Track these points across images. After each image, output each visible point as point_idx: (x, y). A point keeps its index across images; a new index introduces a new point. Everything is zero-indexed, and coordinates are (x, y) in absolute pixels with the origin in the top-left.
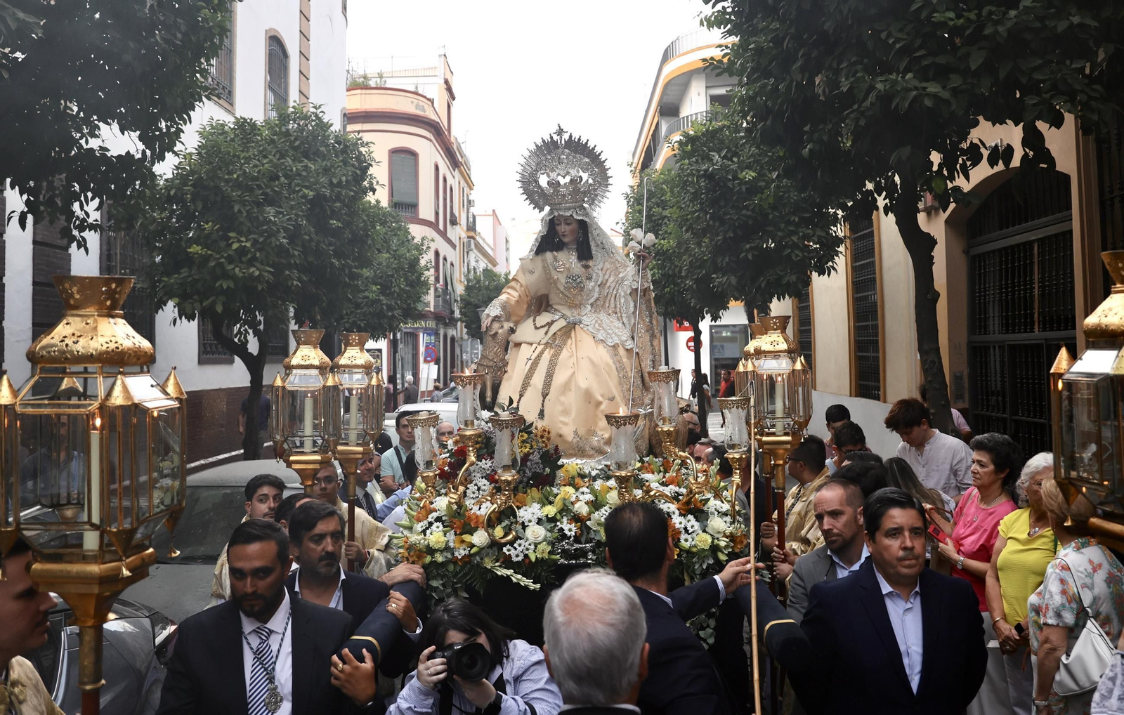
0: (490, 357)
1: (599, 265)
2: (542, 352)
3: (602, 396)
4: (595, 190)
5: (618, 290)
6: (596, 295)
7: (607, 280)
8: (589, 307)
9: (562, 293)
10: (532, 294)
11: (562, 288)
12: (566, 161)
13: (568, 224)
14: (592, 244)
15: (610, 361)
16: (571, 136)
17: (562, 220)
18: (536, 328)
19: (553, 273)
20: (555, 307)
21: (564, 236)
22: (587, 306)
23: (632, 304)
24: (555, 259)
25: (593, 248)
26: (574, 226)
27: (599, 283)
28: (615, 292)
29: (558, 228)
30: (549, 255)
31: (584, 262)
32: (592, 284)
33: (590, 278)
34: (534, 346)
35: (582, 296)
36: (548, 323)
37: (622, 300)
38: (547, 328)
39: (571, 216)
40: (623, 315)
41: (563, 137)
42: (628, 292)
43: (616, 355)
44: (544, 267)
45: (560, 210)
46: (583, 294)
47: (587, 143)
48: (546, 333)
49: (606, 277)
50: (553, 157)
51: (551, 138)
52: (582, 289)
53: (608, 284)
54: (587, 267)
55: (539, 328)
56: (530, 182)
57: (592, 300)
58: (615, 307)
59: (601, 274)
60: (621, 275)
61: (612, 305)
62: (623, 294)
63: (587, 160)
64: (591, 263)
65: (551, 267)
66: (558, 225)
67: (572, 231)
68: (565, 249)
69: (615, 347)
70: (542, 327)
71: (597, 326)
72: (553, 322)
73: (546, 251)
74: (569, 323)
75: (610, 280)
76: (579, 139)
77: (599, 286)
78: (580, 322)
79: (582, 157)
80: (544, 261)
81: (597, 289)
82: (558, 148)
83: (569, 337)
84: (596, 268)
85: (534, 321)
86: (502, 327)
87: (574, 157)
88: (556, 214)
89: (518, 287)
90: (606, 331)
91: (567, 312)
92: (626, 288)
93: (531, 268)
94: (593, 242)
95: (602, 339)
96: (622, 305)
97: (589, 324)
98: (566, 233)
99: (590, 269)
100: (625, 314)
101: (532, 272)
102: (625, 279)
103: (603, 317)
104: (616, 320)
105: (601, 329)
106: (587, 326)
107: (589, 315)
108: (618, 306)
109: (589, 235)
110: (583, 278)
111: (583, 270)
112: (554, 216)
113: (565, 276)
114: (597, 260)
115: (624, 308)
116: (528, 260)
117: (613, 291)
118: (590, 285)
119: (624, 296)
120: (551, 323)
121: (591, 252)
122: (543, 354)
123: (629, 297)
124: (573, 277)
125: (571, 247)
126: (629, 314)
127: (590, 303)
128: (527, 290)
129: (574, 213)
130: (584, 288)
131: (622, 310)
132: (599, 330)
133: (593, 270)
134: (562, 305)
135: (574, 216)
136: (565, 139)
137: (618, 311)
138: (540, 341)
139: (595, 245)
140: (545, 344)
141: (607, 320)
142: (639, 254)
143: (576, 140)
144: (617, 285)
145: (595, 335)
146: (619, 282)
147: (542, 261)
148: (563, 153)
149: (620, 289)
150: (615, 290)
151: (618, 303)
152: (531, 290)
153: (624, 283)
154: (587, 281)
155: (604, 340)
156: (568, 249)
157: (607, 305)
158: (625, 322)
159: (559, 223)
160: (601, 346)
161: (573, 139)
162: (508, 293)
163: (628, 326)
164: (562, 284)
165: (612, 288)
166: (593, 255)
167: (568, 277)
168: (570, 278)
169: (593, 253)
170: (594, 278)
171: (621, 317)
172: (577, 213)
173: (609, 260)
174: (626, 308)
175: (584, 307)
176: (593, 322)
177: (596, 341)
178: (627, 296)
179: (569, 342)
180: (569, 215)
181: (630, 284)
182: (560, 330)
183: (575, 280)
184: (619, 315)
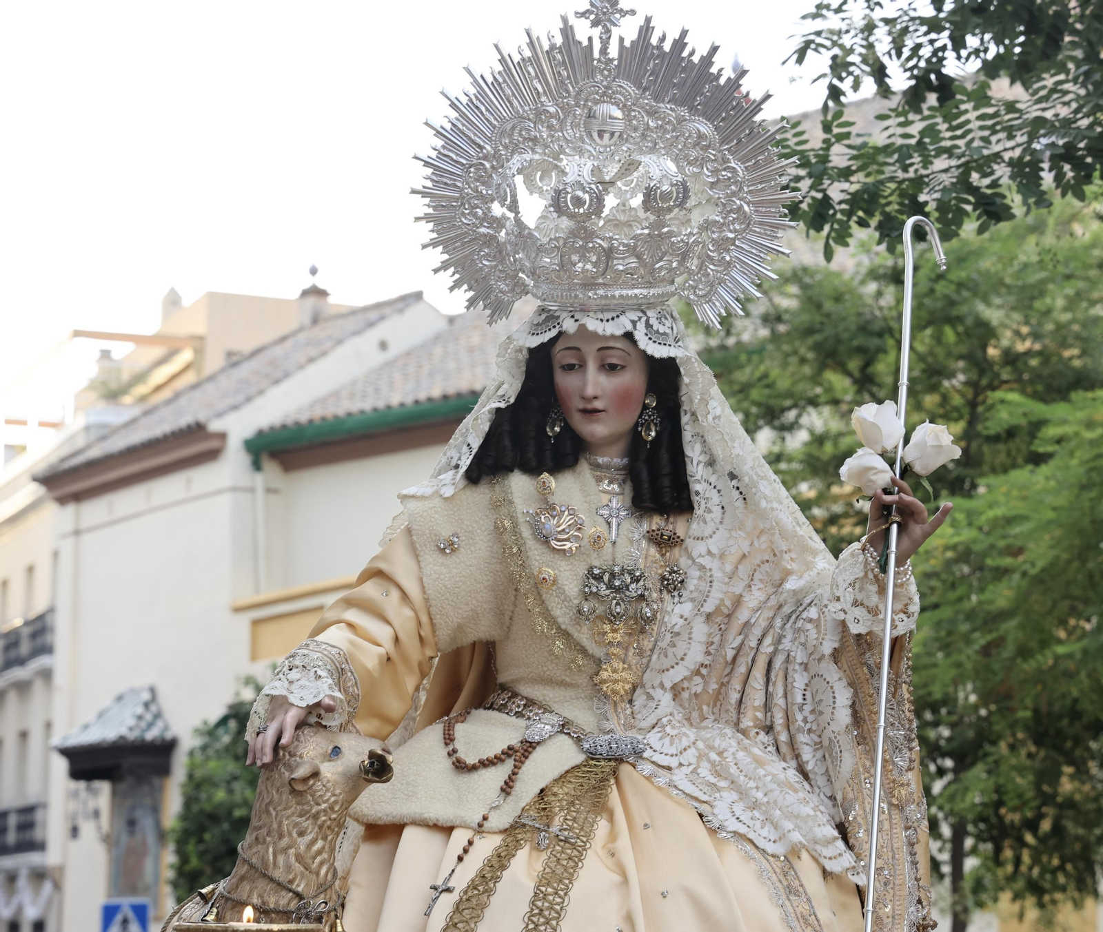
0: (278, 874)
2: (498, 863)
4: (723, 245)
5: (778, 641)
6: (696, 655)
7: (738, 601)
8: (666, 699)
9: (566, 635)
10: (444, 633)
11: (562, 615)
13: (612, 368)
14: (693, 452)
15: (773, 915)
16: (646, 29)
17: (589, 350)
18: (461, 767)
19: (536, 553)
20: (527, 690)
21: (590, 413)
22: (657, 693)
23: (844, 697)
24: (547, 503)
25: (697, 471)
26: (633, 379)
27: (709, 607)
28: (767, 648)
29: (565, 381)
30: (519, 484)
31: (657, 522)
32: (686, 608)
33: (672, 584)
34: (460, 838)
35: (640, 652)
36: (509, 752)
37: (800, 679)
39: (629, 336)
40: (802, 738)
41: (616, 33)
42: (828, 648)
43: (790, 890)
44: (498, 530)
45: (585, 310)
46: (647, 644)
47: (707, 60)
48: (507, 788)
49: (738, 588)
50: (567, 110)
51: (567, 31)
52: (642, 625)
53: (743, 615)
54: (664, 542)
55: (474, 768)
56: (462, 199)
57: (678, 674)
58: (767, 707)
59: (717, 574)
60: (791, 584)
61: (756, 698)
62: (800, 656)
63: (704, 127)
64: (679, 526)
65: (526, 532)
66: (571, 367)
67: (622, 399)
68: (584, 467)
70: (486, 764)
71: (704, 771)
72: (529, 747)
73: (512, 471)
74: (592, 755)
75: (754, 598)
76: (680, 44)
77: (709, 618)
78: (638, 754)
79: (684, 112)
80: (502, 504)
81: (701, 630)
82: (591, 71)
83: (600, 806)
84: (701, 548)
85: (449, 739)
86: (336, 751)
87: (653, 113)
89: (390, 601)
90: (743, 794)
91: (583, 716)
92: (813, 634)
93: (446, 532)
94: (698, 447)
95: (733, 825)
96: (799, 699)
97: (673, 762)
98: (598, 404)
99: (676, 551)
100: (810, 731)
101: (448, 548)
102: (807, 601)
103: (727, 740)
104: (775, 757)
105: (722, 784)
106: (669, 768)
107: (668, 729)
108: (781, 702)
109: (685, 419)
110: (652, 583)
111: (653, 551)
112: (553, 333)
113: (582, 570)
114: (708, 517)
115: (808, 708)
116: (437, 502)
117: (760, 642)
118: (676, 612)
119: (805, 666)
120: (522, 752)
121: (686, 486)
122: (503, 867)
123: (833, 666)
124: (613, 575)
125: (606, 459)
126: (828, 734)
127: (668, 685)
128: (424, 619)
129: (641, 326)
130: (650, 621)
131: (799, 717)
132: (719, 790)
133: (690, 557)
134: (563, 684)
135: (640, 335)
136: (621, 40)
137: (779, 720)
138: (485, 818)
139: (703, 458)
140: (506, 830)
141: (741, 754)
142: (888, 498)
143: (667, 47)
144: (778, 622)
145: (704, 808)
146: (787, 610)
147: (496, 506)
148: (607, 96)
149: (789, 636)
150: (768, 640)
151: (779, 691)
152: (438, 620)
153: (804, 615)
154: (666, 595)
155: (742, 829)
156: (596, 466)
157: (735, 696)
158: (809, 767)
159: (573, 361)
160: (733, 852)
161: (654, 41)
162: (351, 626)
163: (821, 781)
164: (567, 599)
165: (757, 632)
166: (695, 499)
167: (593, 576)
168: (599, 578)
169: (695, 487)
170: (692, 584)
171: (792, 743)
172: (648, 325)
173: (749, 524)
174: (813, 712)
175: (650, 697)
176: (691, 755)
177: (713, 831)
178: (823, 664)
179: (602, 825)
180: (619, 332)
181: (841, 616)
182: (562, 778)
183: (618, 590)
184: (783, 737)
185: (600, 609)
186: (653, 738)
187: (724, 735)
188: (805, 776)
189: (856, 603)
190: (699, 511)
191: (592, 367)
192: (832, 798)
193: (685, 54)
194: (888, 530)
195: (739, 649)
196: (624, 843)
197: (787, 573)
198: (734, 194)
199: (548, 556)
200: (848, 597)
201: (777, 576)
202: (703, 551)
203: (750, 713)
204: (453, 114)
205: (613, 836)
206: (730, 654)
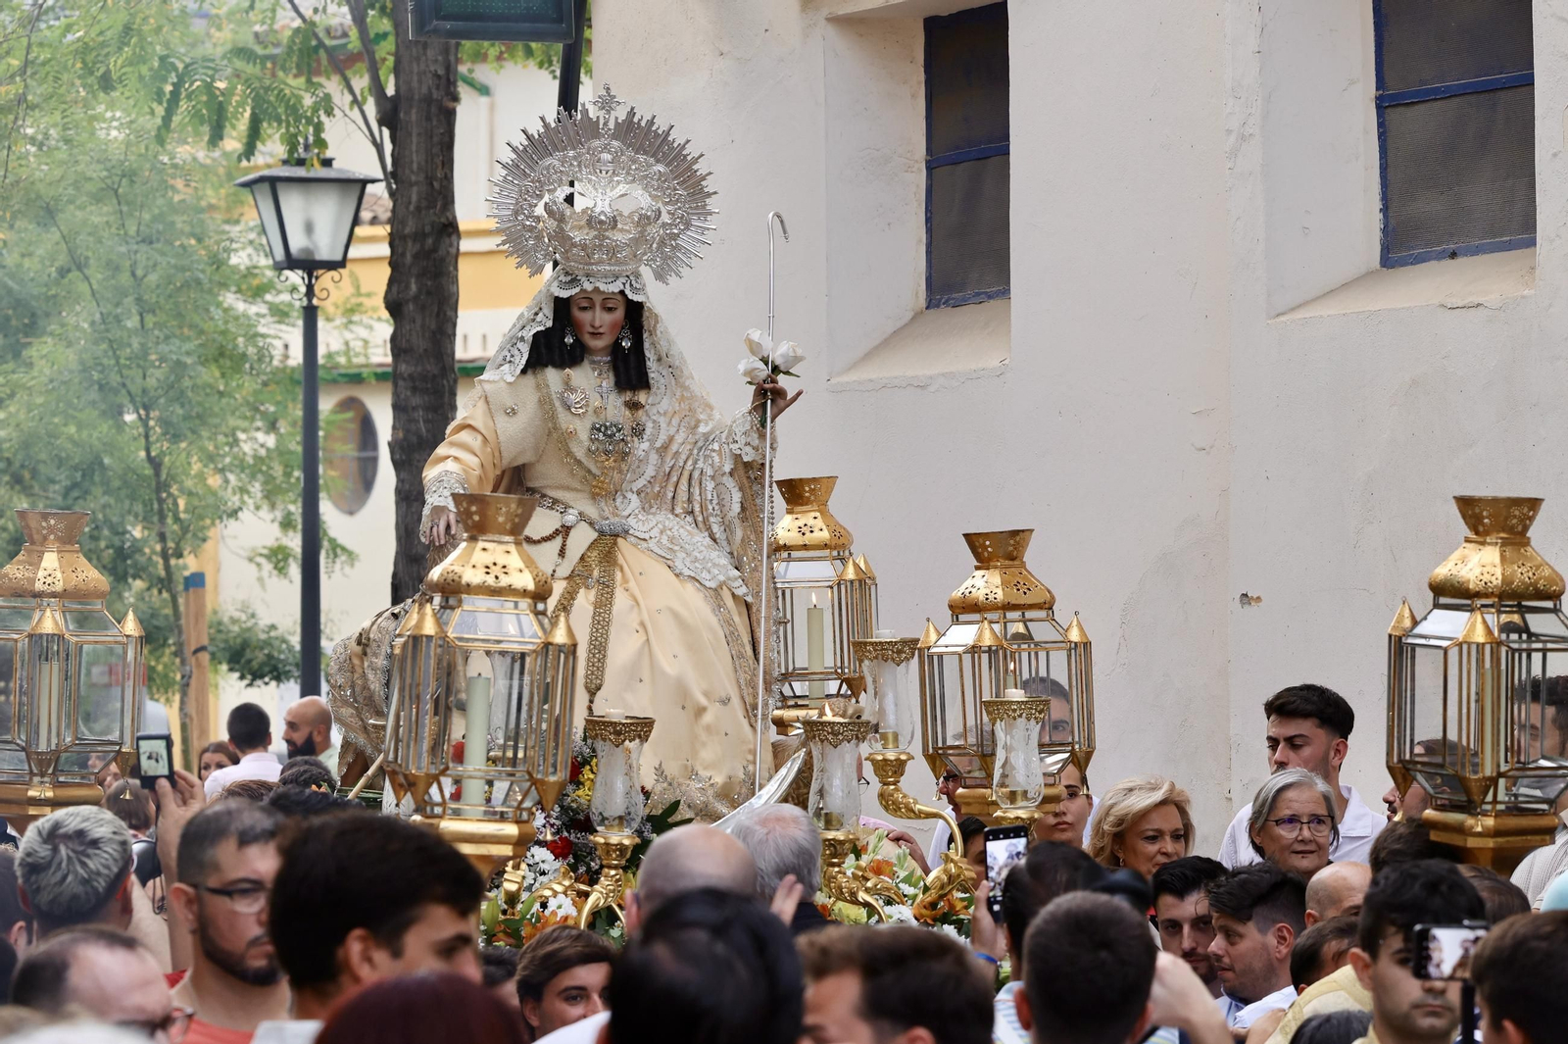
1: (659, 404)
2: (569, 597)
3: (706, 694)
4: (675, 237)
5: (695, 462)
6: (650, 472)
7: (671, 439)
8: (634, 498)
9: (579, 462)
10: (505, 462)
11: (579, 452)
12: (610, 167)
13: (610, 310)
14: (649, 354)
15: (714, 621)
16: (632, 113)
17: (598, 300)
18: (529, 541)
19: (563, 418)
21: (595, 335)
22: (629, 495)
24: (568, 386)
25: (651, 364)
26: (619, 314)
27: (658, 444)
28: (689, 466)
29: (580, 316)
30: (552, 376)
31: (628, 395)
32: (645, 445)
35: (620, 471)
36: (557, 532)
37: (710, 485)
38: (559, 540)
39: (622, 292)
40: (712, 519)
41: (613, 114)
42: (727, 468)
43: (720, 608)
44: (541, 402)
45: (597, 277)
46: (625, 467)
47: (667, 133)
48: (562, 553)
49: (672, 432)
50: (581, 155)
51: (584, 111)
52: (624, 455)
53: (674, 447)
54: (634, 406)
55: (539, 542)
56: (518, 205)
57: (640, 483)
58: (690, 501)
59: (661, 425)
60: (702, 429)
61: (682, 495)
62: (710, 472)
63: (660, 168)
64: (642, 397)
65: (557, 404)
66: (585, 310)
67: (613, 326)
68: (586, 362)
69: (717, 591)
70: (545, 539)
71: (665, 541)
72: (567, 529)
73: (548, 366)
74: (602, 533)
75: (679, 439)
76: (651, 122)
77: (658, 450)
78: (627, 532)
79: (652, 160)
80: (542, 387)
81: (654, 458)
82: (598, 135)
83: (616, 564)
84: (654, 410)
87: (634, 161)
88: (588, 287)
89: (477, 444)
92: (717, 459)
93: (509, 403)
94: (653, 351)
95: (687, 572)
96: (710, 497)
97: (647, 536)
98: (601, 330)
99: (640, 412)
100: (716, 515)
101: (512, 412)
102: (711, 438)
103: (671, 522)
104: (696, 531)
105: (676, 548)
106: (645, 540)
107: (640, 516)
108: (698, 498)
109: (645, 336)
110: (627, 431)
111: (627, 413)
112: (577, 290)
113: (589, 426)
114: (658, 392)
115: (715, 502)
116: (502, 384)
117: (685, 462)
118: (641, 447)
119: (713, 478)
120: (565, 531)
121: (646, 374)
122: (573, 599)
123: (730, 479)
124: (606, 428)
125: (599, 358)
126: (728, 518)
127: (635, 490)
128: (497, 454)
129: (627, 285)
130: (627, 454)
131: (710, 507)
132: (674, 551)
133: (648, 415)
134: (576, 490)
135: (628, 292)
136: (617, 118)
137: (697, 509)
138: (554, 571)
139: (656, 358)
140: (567, 578)
141: (681, 530)
142: (767, 386)
143: (643, 124)
144: (695, 451)
145: (669, 562)
146: (700, 444)
147: (538, 387)
148: (606, 148)
149: (702, 460)
150: (690, 462)
151: (698, 492)
152: (504, 454)
153: (710, 447)
154: (636, 439)
155: (693, 575)
156: (593, 362)
157: (670, 495)
158: (717, 536)
159: (586, 305)
160: (690, 587)
161: (636, 120)
162: (456, 458)
163: (724, 544)
164: (581, 442)
165: (684, 457)
166: (651, 382)
167: (595, 429)
168: (599, 430)
169: (651, 375)
170: (648, 431)
171: (705, 521)
172: (631, 285)
173: (678, 394)
174: (718, 504)
175: (625, 497)
176: (655, 532)
177: (677, 575)
178: (725, 478)
179: (618, 575)
180: (617, 290)
181: (739, 452)
182: (590, 547)
183: (610, 436)
184: (700, 519)
185: (601, 447)
186: (632, 521)
187: (669, 519)
188: (715, 540)
189: (746, 445)
190: (654, 390)
191: (598, 308)
192: (731, 553)
193: (654, 128)
194: (766, 402)
195: (672, 468)
196: (632, 584)
197: (698, 422)
198: (680, 208)
199: (570, 417)
200: (742, 440)
201: (693, 423)
202: (655, 411)
203: (680, 504)
204: (514, 156)
205: (625, 580)
206: (668, 470)
